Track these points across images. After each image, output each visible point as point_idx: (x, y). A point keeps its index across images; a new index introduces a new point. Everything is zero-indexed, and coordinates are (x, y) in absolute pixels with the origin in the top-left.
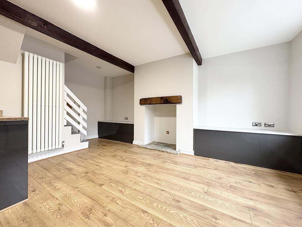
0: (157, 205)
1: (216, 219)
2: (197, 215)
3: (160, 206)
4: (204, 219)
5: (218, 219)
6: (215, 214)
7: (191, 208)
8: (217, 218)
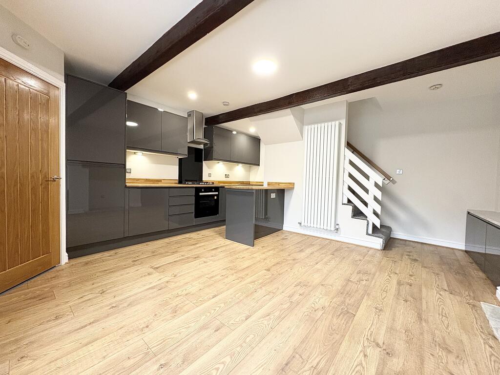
0: (220, 307)
1: (162, 366)
2: (183, 342)
3: (217, 309)
4: (172, 348)
5: (158, 369)
6: (170, 370)
7: (198, 341)
8: (162, 368)
